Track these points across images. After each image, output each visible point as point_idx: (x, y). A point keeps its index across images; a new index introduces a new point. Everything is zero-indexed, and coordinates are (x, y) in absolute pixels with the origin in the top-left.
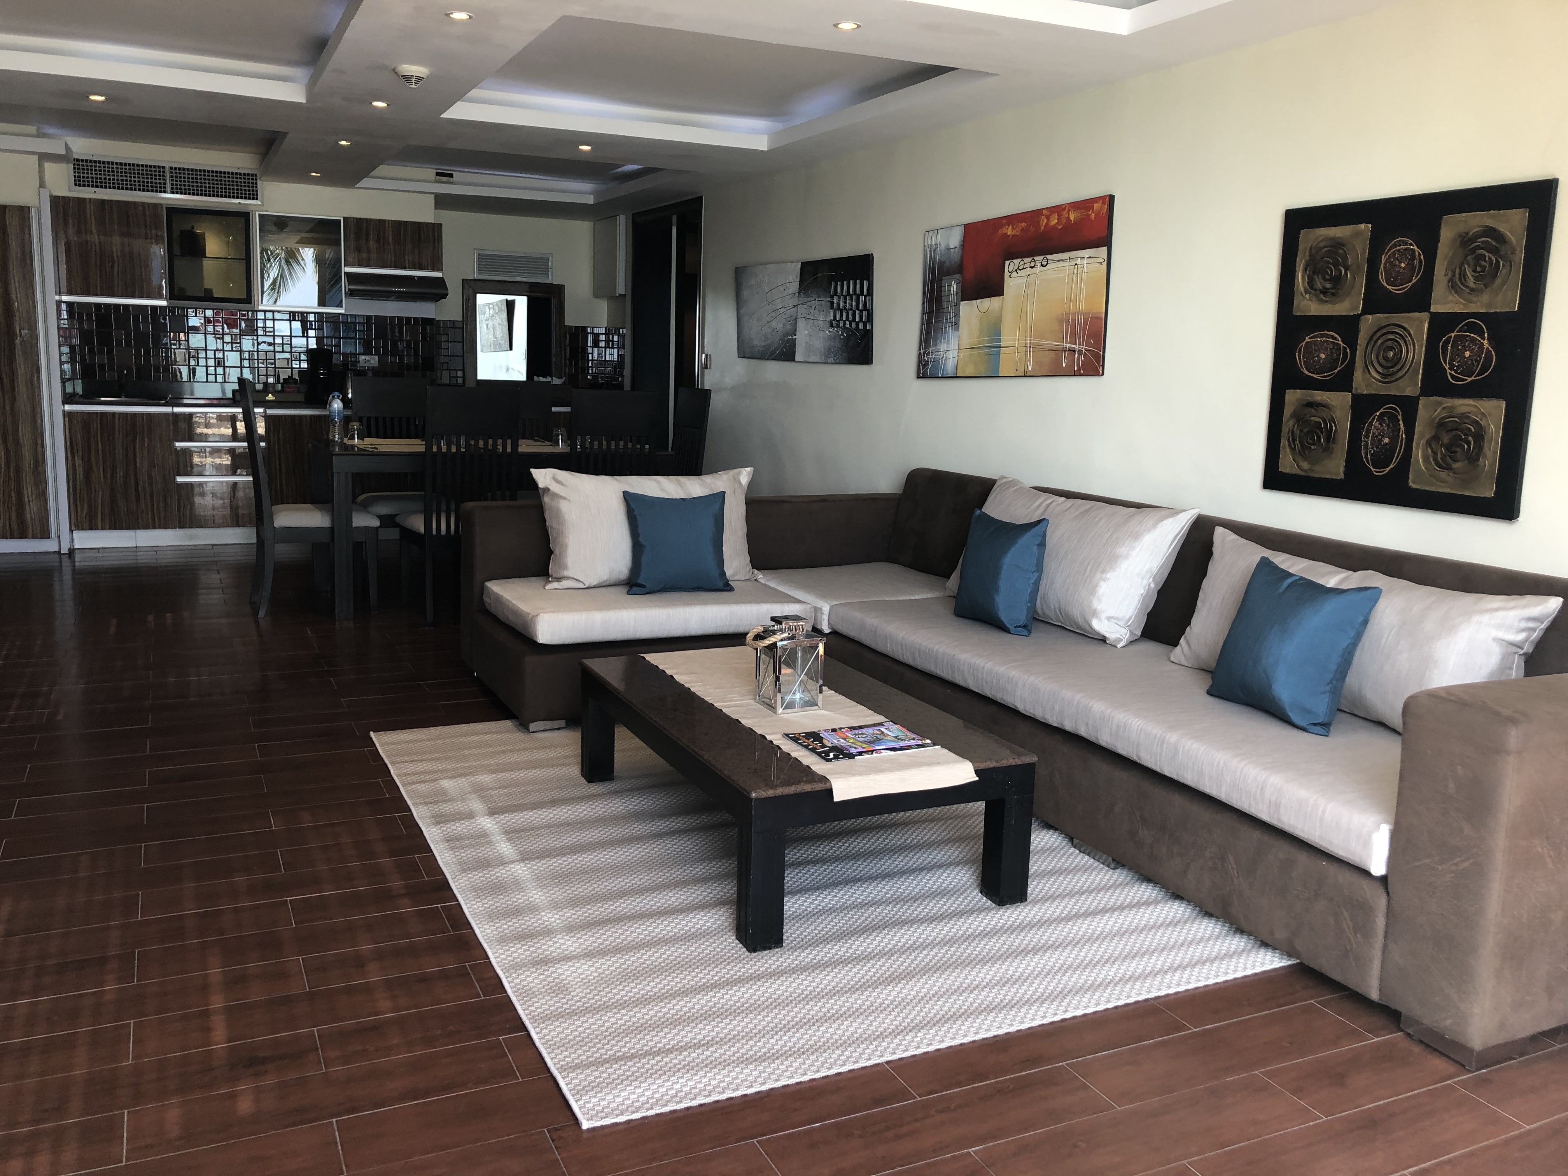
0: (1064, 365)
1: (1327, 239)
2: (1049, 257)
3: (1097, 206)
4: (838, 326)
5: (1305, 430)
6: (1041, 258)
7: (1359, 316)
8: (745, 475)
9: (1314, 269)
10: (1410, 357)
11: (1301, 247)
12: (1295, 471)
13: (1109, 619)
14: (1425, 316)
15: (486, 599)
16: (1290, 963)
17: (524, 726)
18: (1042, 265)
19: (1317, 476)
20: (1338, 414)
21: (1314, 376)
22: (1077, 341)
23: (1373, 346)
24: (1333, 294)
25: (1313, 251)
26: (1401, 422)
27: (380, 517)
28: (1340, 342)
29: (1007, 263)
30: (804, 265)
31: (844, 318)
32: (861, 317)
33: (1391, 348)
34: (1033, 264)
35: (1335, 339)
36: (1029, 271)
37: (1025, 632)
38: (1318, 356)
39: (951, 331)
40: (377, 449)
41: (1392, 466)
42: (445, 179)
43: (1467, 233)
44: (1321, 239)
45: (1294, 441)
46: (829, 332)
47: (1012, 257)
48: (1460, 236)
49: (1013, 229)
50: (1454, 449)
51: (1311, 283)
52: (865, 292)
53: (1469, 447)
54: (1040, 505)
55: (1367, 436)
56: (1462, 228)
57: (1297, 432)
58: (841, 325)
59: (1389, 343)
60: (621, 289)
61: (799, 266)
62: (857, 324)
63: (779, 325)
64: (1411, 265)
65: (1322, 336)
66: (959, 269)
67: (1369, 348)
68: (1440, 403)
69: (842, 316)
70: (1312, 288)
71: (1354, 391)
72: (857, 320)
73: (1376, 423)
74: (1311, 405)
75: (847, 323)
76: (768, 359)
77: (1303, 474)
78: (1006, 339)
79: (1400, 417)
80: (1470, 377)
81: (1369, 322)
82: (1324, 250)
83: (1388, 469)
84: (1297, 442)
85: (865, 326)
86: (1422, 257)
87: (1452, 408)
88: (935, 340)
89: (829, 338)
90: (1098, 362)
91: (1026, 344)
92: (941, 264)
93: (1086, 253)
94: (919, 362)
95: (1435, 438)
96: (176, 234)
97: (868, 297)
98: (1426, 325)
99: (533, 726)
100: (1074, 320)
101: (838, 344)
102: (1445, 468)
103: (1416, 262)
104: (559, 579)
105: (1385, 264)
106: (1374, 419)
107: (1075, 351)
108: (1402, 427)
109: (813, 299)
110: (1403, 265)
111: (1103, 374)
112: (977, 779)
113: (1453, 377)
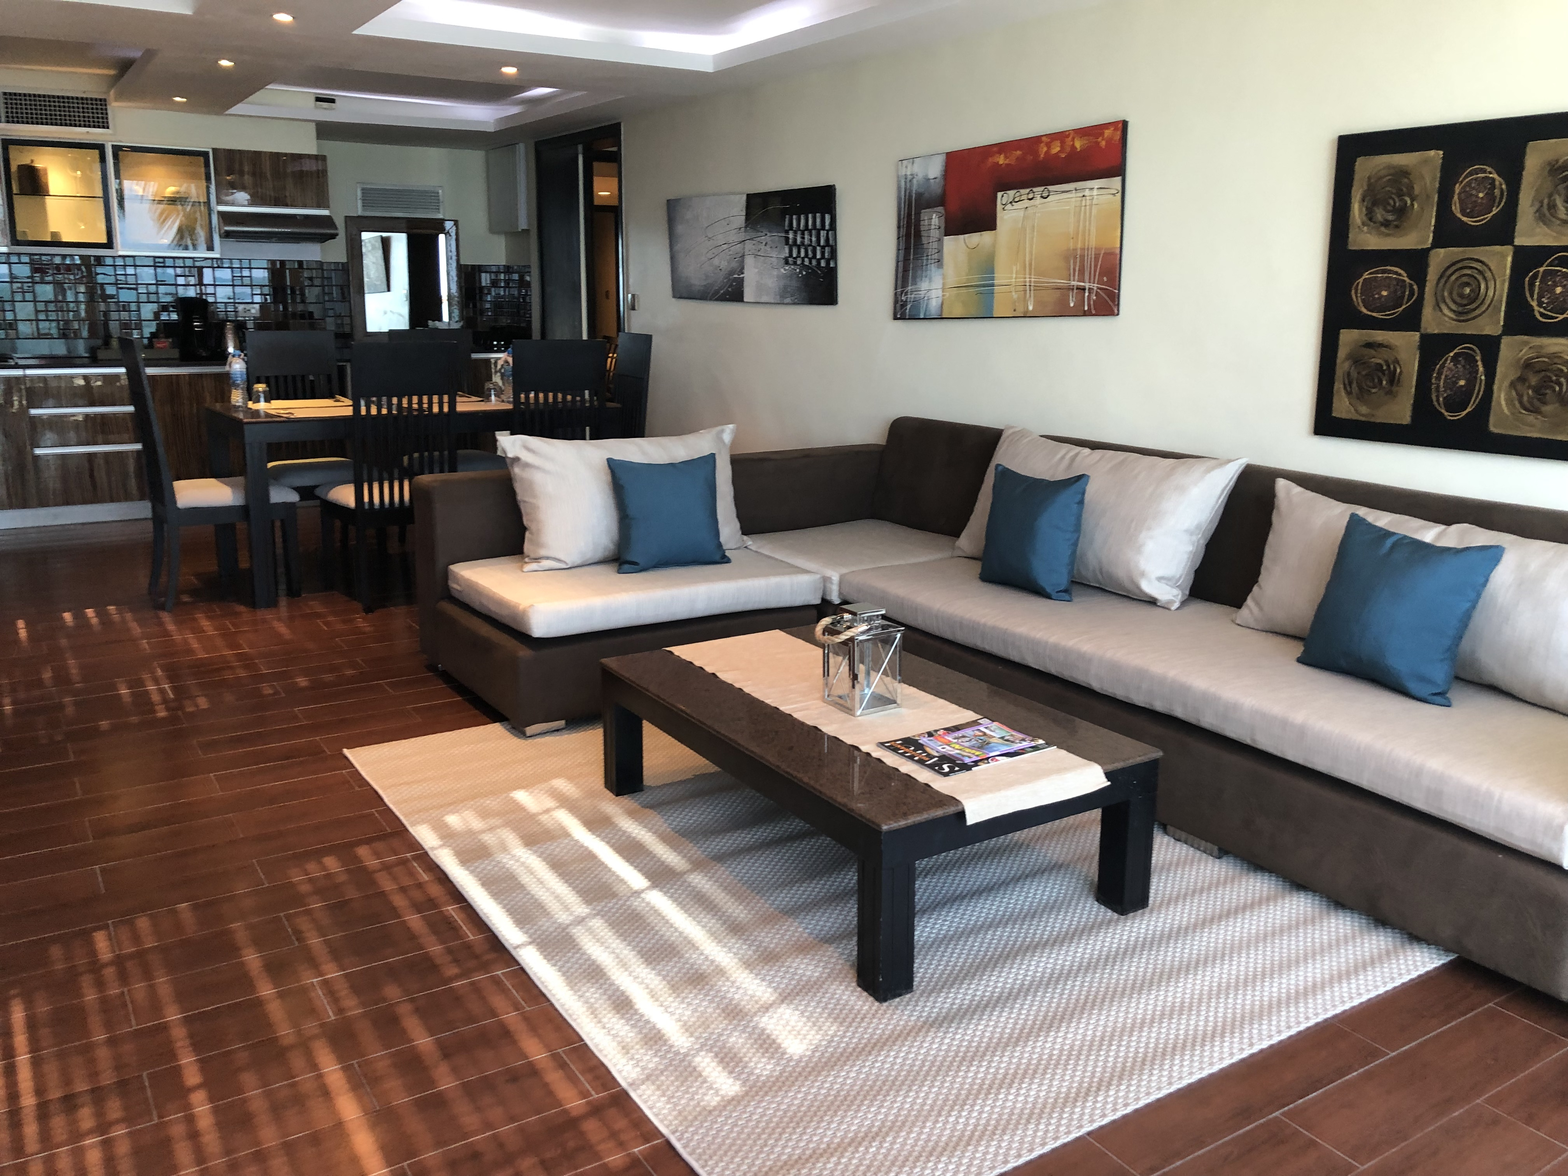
0: (1072, 305)
1: (1389, 167)
2: (1051, 188)
3: (1107, 133)
4: (795, 263)
5: (1364, 373)
6: (1042, 188)
7: (1428, 250)
8: (728, 433)
9: (1373, 201)
10: (1491, 293)
11: (1357, 177)
12: (1353, 416)
13: (1160, 579)
14: (1508, 250)
15: (453, 585)
16: (1449, 959)
17: (518, 728)
18: (1042, 197)
19: (1378, 421)
20: (1403, 356)
21: (1374, 314)
22: (1087, 278)
23: (1446, 282)
24: (1397, 227)
25: (1372, 181)
26: (1480, 363)
27: (297, 489)
28: (1406, 279)
29: (1000, 194)
30: (750, 197)
31: (803, 254)
32: (823, 253)
33: (1467, 284)
34: (1031, 196)
35: (1400, 275)
36: (1026, 203)
37: (1067, 597)
38: (1379, 293)
39: (933, 267)
40: (292, 414)
41: (1469, 410)
42: (325, 105)
43: (1557, 161)
44: (1382, 167)
45: (1350, 384)
46: (785, 270)
47: (1006, 188)
48: (1549, 163)
49: (1006, 157)
50: (1543, 391)
51: (1370, 216)
52: (827, 227)
53: (1561, 389)
54: (1063, 458)
55: (1438, 378)
56: (1550, 156)
57: (1354, 374)
58: (799, 262)
59: (1465, 279)
60: (523, 224)
61: (744, 197)
62: (819, 261)
63: (723, 263)
64: (1490, 195)
65: (1384, 272)
66: (941, 201)
67: (1441, 285)
68: (1526, 343)
69: (799, 252)
70: (1370, 219)
71: (1422, 330)
72: (818, 256)
73: (1449, 364)
74: (1370, 345)
75: (806, 260)
76: (711, 300)
77: (1363, 419)
78: (1000, 278)
79: (1478, 358)
80: (1562, 314)
81: (1440, 258)
82: (1385, 180)
83: (1464, 413)
84: (1354, 385)
85: (828, 263)
86: (1504, 187)
87: (1541, 347)
88: (915, 278)
89: (785, 276)
90: (1113, 301)
91: (1025, 282)
92: (919, 195)
93: (1096, 183)
94: (896, 302)
95: (1522, 379)
96: (14, 168)
97: (830, 233)
98: (1510, 259)
99: (530, 730)
100: (1082, 257)
101: (795, 284)
102: (1531, 411)
103: (1497, 192)
104: (537, 559)
105: (1459, 194)
106: (1446, 360)
107: (1084, 289)
108: (1481, 369)
109: (763, 234)
110: (1481, 195)
111: (1118, 314)
112: (1109, 783)
113: (1542, 315)
